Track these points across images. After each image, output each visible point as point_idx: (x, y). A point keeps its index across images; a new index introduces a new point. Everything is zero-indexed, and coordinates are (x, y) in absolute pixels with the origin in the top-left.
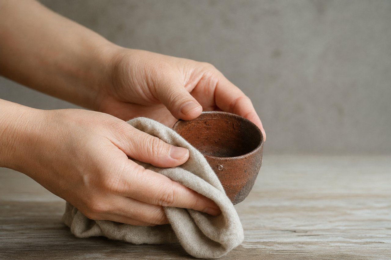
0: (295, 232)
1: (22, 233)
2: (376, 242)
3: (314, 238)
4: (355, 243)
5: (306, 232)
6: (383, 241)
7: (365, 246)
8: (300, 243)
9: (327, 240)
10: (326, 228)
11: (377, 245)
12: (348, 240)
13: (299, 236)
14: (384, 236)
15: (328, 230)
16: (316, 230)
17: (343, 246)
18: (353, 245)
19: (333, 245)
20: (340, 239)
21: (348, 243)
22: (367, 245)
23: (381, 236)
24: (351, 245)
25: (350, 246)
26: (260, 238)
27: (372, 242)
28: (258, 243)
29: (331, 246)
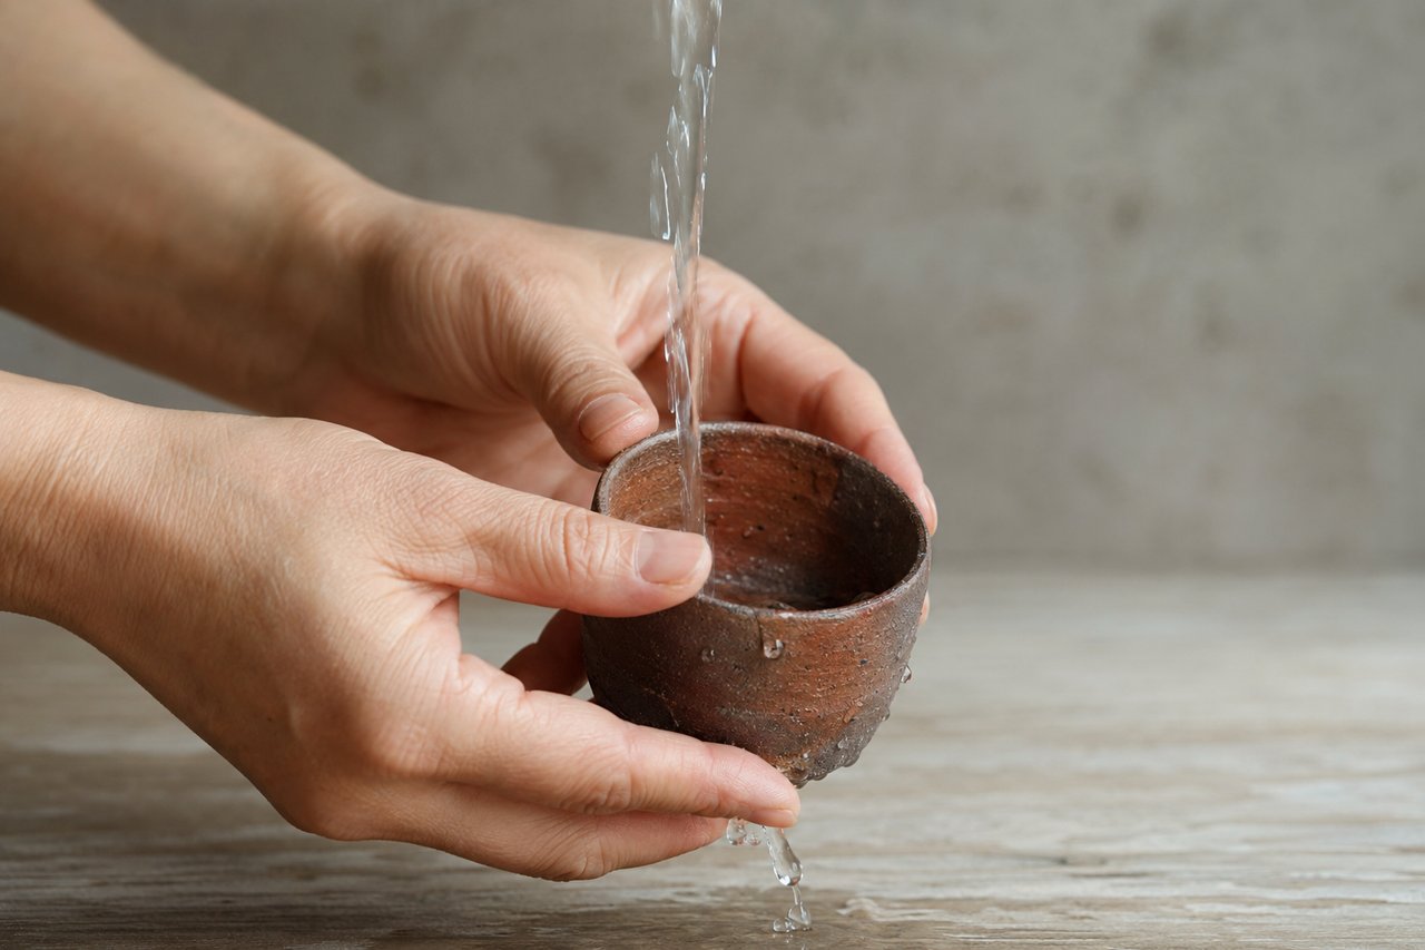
0: (1063, 861)
1: (74, 868)
2: (1355, 902)
3: (1132, 886)
4: (1279, 903)
5: (1103, 861)
6: (1382, 897)
7: (1311, 912)
8: (1078, 903)
9: (1177, 892)
10: (1174, 847)
11: (1357, 910)
12: (1251, 891)
13: (1075, 876)
14: (1388, 876)
15: (1180, 857)
16: (1139, 857)
17: (1235, 915)
18: (1274, 910)
19: (1197, 908)
20: (1226, 887)
21: (1252, 905)
22: (1325, 912)
23: (1376, 877)
24: (1264, 909)
25: (1261, 915)
26: (934, 885)
27: (1342, 902)
28: (929, 902)
29: (1194, 917)
